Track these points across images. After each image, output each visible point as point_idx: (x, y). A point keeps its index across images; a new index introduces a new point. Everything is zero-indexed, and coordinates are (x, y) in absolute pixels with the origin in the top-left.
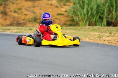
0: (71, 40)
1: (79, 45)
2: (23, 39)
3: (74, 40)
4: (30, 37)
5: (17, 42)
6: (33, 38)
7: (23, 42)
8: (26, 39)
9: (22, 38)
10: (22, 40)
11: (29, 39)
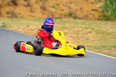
1: (84, 55)
2: (21, 46)
4: (30, 44)
5: (14, 49)
6: (33, 45)
7: (21, 50)
8: (25, 46)
9: (20, 45)
10: (21, 47)
11: (28, 46)
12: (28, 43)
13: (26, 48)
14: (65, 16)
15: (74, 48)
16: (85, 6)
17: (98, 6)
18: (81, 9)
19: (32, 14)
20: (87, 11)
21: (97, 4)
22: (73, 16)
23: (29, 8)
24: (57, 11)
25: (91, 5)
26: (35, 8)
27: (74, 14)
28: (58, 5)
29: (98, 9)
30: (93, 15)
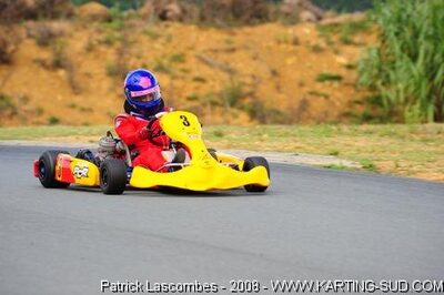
0: (236, 168)
1: (266, 188)
2: (60, 165)
3: (247, 168)
4: (87, 159)
5: (37, 176)
6: (96, 162)
7: (59, 179)
8: (72, 166)
9: (55, 164)
10: (57, 168)
11: (81, 166)
12: (81, 156)
13: (76, 170)
14: (214, 104)
15: (231, 166)
16: (290, 61)
17: (342, 60)
18: (274, 73)
19: (78, 100)
20: (301, 85)
21: (337, 52)
22: (247, 101)
23: (62, 73)
24: (178, 83)
25: (314, 57)
26: (88, 75)
27: (251, 94)
28: (179, 59)
29: (343, 72)
30: (327, 97)
